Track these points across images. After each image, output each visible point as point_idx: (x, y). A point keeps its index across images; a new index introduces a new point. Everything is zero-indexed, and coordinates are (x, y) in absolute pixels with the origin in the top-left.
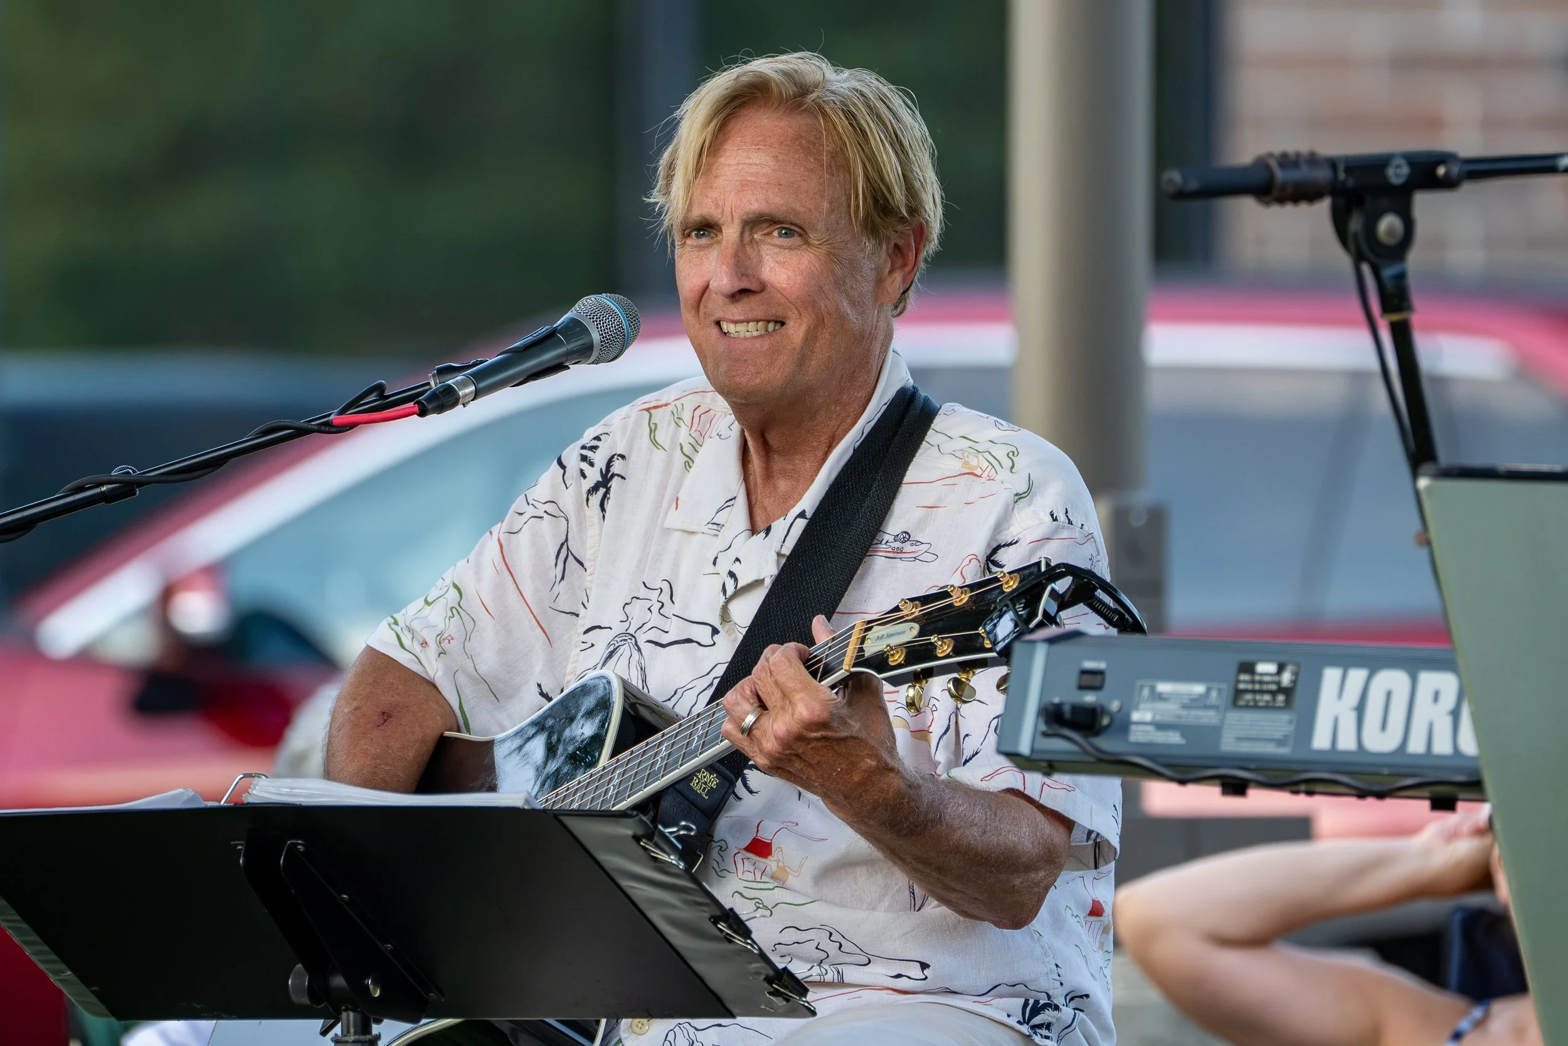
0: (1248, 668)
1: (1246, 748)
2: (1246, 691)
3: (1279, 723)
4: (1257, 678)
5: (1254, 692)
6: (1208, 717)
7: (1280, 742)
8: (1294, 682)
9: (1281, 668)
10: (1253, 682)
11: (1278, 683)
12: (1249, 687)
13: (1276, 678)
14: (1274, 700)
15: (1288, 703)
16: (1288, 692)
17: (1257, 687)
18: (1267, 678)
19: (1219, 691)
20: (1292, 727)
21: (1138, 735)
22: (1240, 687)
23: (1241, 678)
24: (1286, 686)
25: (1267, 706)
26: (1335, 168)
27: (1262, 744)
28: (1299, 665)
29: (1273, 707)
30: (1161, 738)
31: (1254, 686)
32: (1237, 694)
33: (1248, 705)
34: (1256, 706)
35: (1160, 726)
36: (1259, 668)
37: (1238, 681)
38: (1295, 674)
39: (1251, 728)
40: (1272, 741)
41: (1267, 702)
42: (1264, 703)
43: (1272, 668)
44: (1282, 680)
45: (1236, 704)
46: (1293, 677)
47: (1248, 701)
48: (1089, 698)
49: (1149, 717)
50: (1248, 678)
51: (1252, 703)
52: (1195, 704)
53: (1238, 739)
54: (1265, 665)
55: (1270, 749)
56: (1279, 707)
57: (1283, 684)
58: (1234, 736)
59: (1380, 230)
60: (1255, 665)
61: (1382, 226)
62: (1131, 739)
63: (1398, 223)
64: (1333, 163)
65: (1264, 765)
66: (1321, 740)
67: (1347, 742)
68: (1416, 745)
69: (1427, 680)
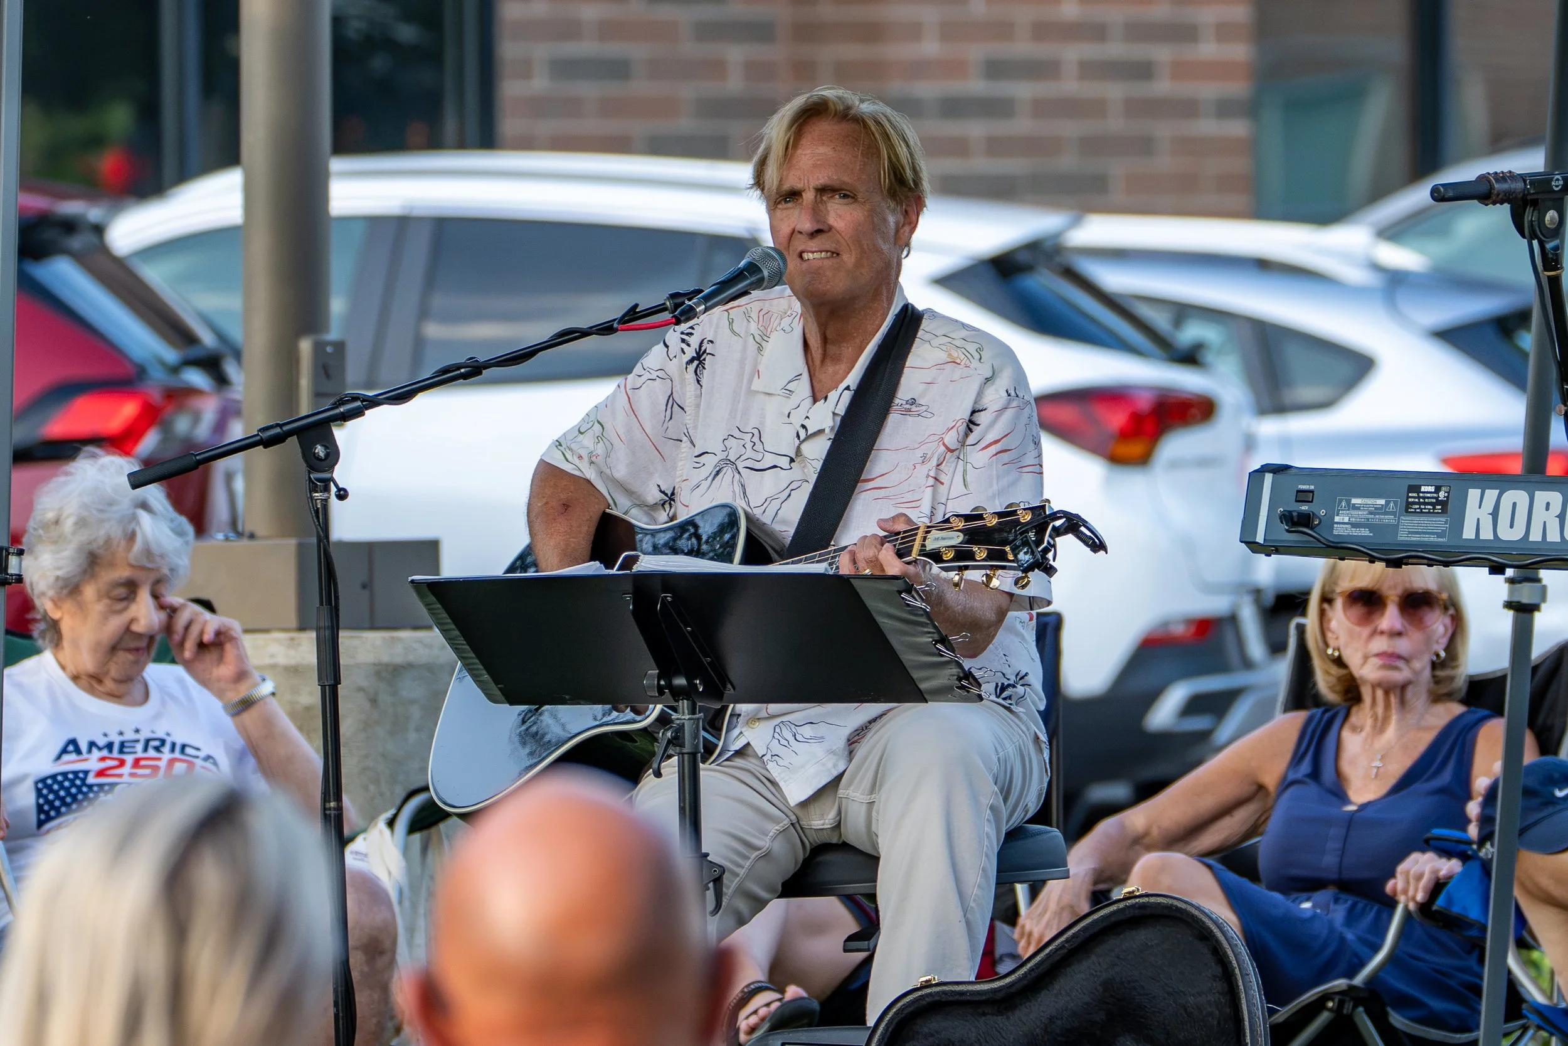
0: (1415, 489)
1: (1415, 538)
2: (1414, 503)
3: (1439, 523)
4: (1421, 495)
5: (1419, 503)
6: (1389, 519)
7: (1439, 535)
8: (1448, 497)
9: (1438, 489)
10: (1419, 498)
11: (1437, 498)
12: (1417, 500)
13: (1435, 495)
14: (1434, 508)
15: (1444, 511)
16: (1444, 504)
17: (1421, 500)
18: (1429, 495)
19: (1395, 503)
20: (1448, 526)
21: (1338, 530)
22: (1410, 500)
23: (1410, 495)
24: (1442, 500)
25: (1429, 512)
26: (1525, 181)
27: (1427, 536)
28: (1450, 487)
29: (1433, 513)
30: (1356, 532)
31: (1419, 500)
32: (1408, 505)
33: (1415, 512)
34: (1422, 512)
35: (1354, 525)
36: (1423, 489)
37: (1408, 497)
38: (1448, 493)
39: (1418, 526)
40: (1433, 533)
41: (1430, 509)
42: (1427, 511)
43: (1432, 489)
44: (1439, 497)
45: (1407, 511)
46: (1446, 494)
47: (1415, 509)
48: (1304, 508)
49: (1346, 520)
50: (1415, 495)
51: (1418, 510)
52: (1378, 511)
53: (1410, 533)
54: (1426, 487)
55: (1433, 539)
56: (1438, 513)
57: (1440, 499)
58: (1407, 530)
59: (1546, 219)
60: (1420, 487)
61: (1548, 217)
62: (1335, 532)
63: (1556, 215)
64: (1523, 178)
65: (1429, 548)
66: (1468, 533)
67: (1487, 534)
68: (1535, 536)
69: (1541, 496)
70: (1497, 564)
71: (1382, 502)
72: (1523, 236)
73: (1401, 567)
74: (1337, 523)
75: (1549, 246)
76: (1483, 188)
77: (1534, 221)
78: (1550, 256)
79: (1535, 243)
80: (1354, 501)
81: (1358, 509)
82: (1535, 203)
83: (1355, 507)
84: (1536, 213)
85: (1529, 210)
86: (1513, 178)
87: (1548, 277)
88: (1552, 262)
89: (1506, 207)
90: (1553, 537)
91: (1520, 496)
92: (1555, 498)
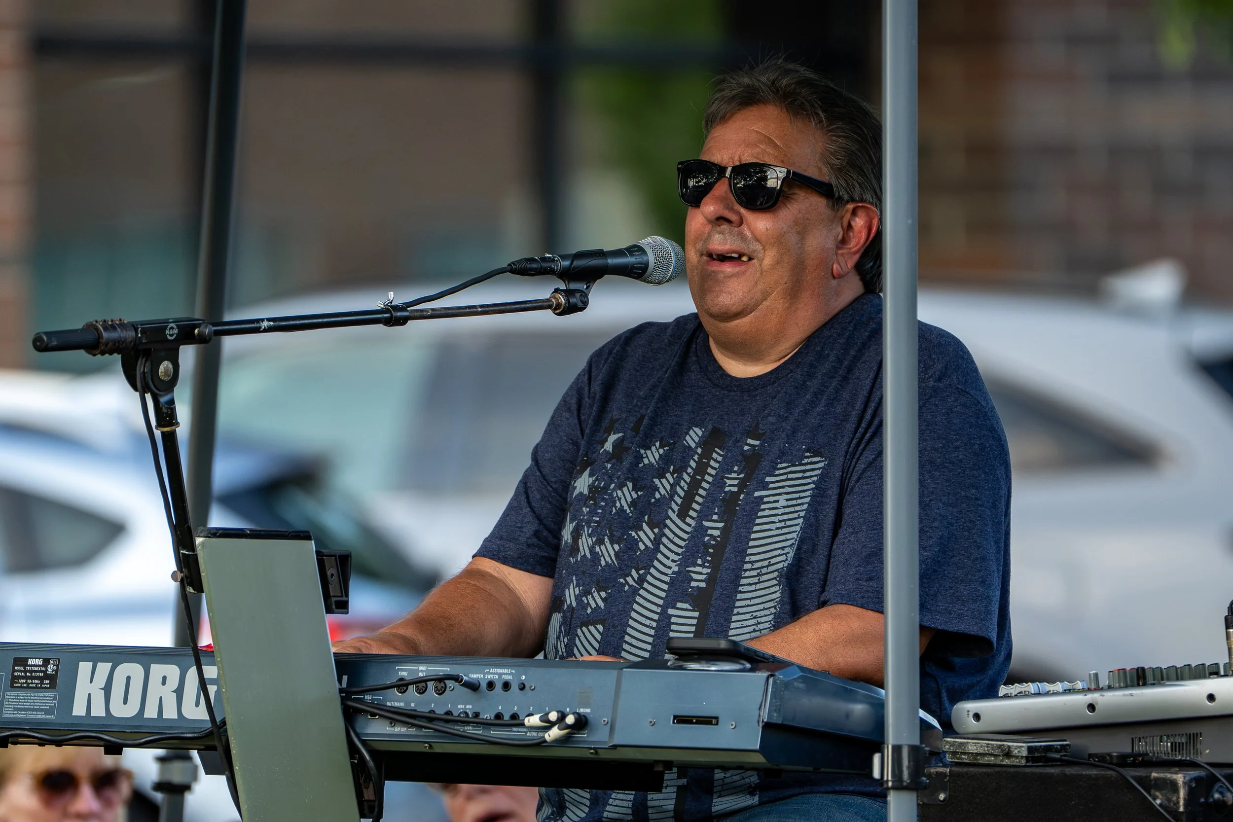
0: (23, 662)
1: (21, 715)
2: (21, 677)
3: (47, 699)
4: (28, 668)
5: (26, 678)
7: (46, 712)
8: (57, 671)
9: (46, 662)
10: (26, 671)
11: (45, 672)
12: (23, 674)
13: (42, 669)
14: (42, 683)
15: (53, 686)
16: (53, 678)
17: (28, 674)
18: (36, 669)
20: (56, 702)
22: (16, 674)
23: (16, 668)
24: (50, 674)
25: (36, 687)
26: (136, 330)
27: (34, 713)
28: (59, 659)
29: (41, 688)
31: (26, 674)
32: (14, 679)
33: (21, 687)
34: (28, 687)
36: (30, 662)
37: (14, 671)
38: (57, 666)
39: (24, 702)
40: (41, 710)
41: (37, 684)
42: (34, 685)
43: (39, 662)
44: (47, 670)
45: (12, 686)
46: (55, 668)
47: (22, 684)
50: (21, 668)
51: (24, 685)
53: (16, 709)
54: (34, 660)
55: (40, 716)
56: (46, 688)
57: (48, 672)
58: (12, 706)
59: (160, 371)
60: (26, 660)
61: (162, 368)
63: (171, 366)
64: (134, 326)
65: (37, 726)
66: (79, 710)
67: (98, 711)
68: (151, 712)
69: (158, 670)
70: (110, 744)
72: (136, 389)
73: (7, 747)
75: (163, 400)
76: (90, 337)
77: (147, 372)
78: (165, 410)
79: (148, 397)
82: (147, 353)
84: (148, 364)
85: (142, 360)
86: (122, 326)
87: (163, 433)
88: (167, 417)
89: (117, 357)
90: (170, 713)
91: (134, 670)
92: (172, 671)
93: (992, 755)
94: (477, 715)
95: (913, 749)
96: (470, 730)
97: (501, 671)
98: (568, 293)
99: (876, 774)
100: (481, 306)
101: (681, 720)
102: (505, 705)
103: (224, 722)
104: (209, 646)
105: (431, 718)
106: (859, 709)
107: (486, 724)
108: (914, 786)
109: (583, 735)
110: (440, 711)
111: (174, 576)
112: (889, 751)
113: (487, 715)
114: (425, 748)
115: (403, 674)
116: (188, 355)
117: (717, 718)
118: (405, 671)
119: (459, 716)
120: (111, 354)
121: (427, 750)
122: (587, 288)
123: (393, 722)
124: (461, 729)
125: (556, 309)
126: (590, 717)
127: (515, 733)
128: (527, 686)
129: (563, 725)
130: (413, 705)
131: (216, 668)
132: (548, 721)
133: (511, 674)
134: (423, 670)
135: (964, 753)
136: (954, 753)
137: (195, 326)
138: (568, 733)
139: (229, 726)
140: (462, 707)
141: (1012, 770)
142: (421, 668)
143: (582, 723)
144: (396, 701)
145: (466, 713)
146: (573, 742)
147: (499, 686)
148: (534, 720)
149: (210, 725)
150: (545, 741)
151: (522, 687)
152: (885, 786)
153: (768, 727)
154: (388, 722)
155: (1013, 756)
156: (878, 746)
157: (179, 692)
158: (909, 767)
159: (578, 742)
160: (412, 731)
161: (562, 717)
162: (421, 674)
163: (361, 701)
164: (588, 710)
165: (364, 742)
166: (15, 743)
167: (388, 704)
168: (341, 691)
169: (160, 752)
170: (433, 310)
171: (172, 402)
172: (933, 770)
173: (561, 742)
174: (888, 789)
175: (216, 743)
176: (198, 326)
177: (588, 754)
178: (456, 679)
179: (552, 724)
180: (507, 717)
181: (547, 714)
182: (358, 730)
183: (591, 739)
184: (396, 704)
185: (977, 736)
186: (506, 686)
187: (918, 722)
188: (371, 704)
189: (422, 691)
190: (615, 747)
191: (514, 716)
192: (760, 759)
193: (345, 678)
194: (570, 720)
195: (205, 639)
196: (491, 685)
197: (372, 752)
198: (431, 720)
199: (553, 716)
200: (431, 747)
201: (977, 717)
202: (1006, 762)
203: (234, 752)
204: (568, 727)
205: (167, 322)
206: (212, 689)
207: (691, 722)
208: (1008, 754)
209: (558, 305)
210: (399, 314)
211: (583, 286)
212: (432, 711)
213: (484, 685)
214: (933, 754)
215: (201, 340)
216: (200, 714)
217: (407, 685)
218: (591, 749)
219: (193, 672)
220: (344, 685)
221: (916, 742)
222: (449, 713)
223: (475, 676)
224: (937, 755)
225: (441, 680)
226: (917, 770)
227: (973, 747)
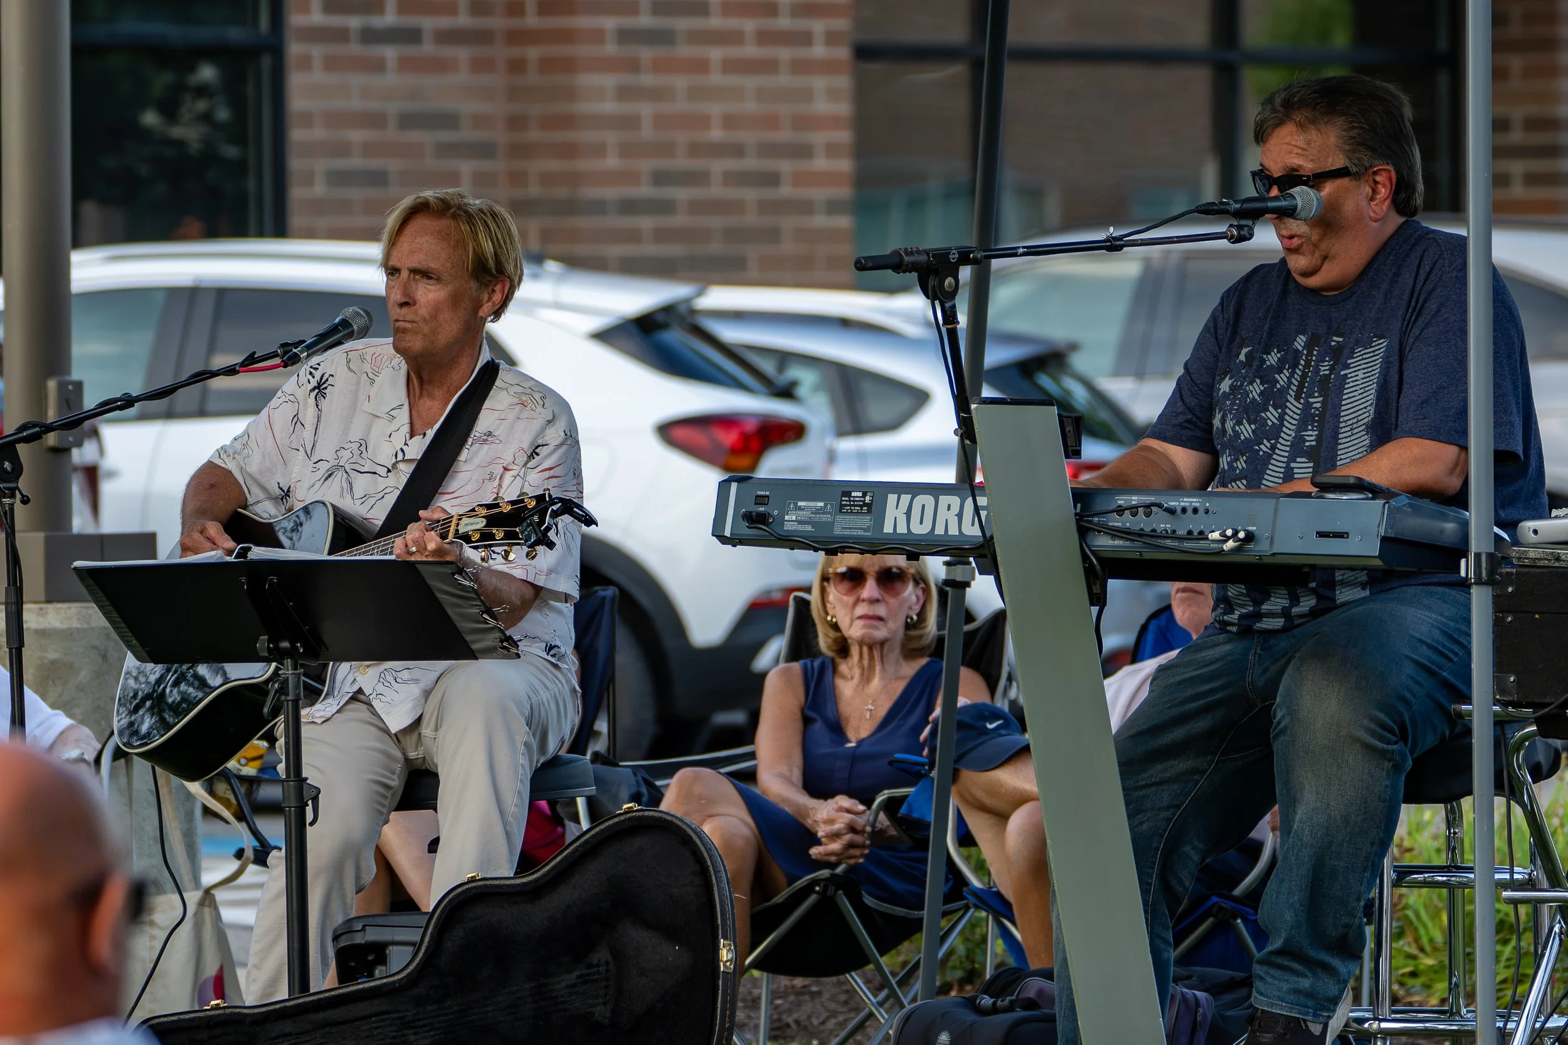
0: (847, 494)
1: (847, 533)
2: (846, 505)
3: (865, 521)
4: (852, 499)
5: (850, 505)
6: (827, 518)
7: (865, 530)
8: (872, 500)
9: (865, 494)
10: (850, 501)
11: (864, 501)
12: (848, 503)
13: (862, 499)
14: (862, 509)
15: (869, 511)
16: (869, 506)
17: (852, 503)
18: (857, 499)
19: (832, 505)
20: (872, 523)
21: (788, 527)
22: (843, 503)
23: (843, 498)
24: (867, 503)
25: (858, 512)
26: (928, 255)
27: (856, 531)
28: (874, 493)
29: (861, 513)
30: (801, 528)
31: (850, 503)
32: (842, 506)
33: (847, 512)
34: (852, 512)
35: (800, 522)
36: (853, 494)
37: (842, 501)
38: (873, 497)
39: (849, 523)
40: (861, 529)
41: (858, 510)
42: (856, 511)
43: (860, 494)
45: (840, 512)
46: (871, 498)
47: (847, 510)
48: (762, 509)
49: (794, 518)
50: (847, 499)
51: (849, 511)
52: (818, 511)
53: (843, 528)
54: (856, 493)
55: (861, 533)
56: (864, 513)
58: (841, 526)
60: (851, 492)
61: (946, 283)
62: (786, 528)
63: (953, 281)
64: (927, 252)
65: (858, 540)
66: (888, 528)
67: (902, 529)
68: (940, 530)
69: (944, 500)
71: (821, 504)
72: (928, 297)
73: (837, 555)
74: (789, 521)
75: (948, 305)
76: (896, 260)
77: (937, 286)
78: (949, 313)
79: (937, 303)
80: (800, 504)
81: (803, 510)
82: (936, 272)
83: (800, 508)
84: (937, 279)
85: (932, 277)
86: (918, 252)
87: (947, 329)
88: (950, 317)
89: (915, 275)
90: (953, 531)
91: (927, 500)
92: (955, 501)
93: (1546, 559)
94: (1174, 532)
95: (1490, 556)
96: (1169, 543)
97: (1192, 500)
98: (1240, 228)
99: (1463, 573)
100: (1177, 237)
101: (1322, 535)
102: (1194, 524)
103: (992, 538)
104: (981, 482)
105: (1141, 534)
106: (1450, 526)
107: (1181, 539)
108: (1490, 582)
109: (1251, 546)
110: (1148, 529)
111: (956, 432)
112: (1472, 557)
113: (1182, 532)
114: (1137, 556)
115: (1120, 502)
116: (965, 273)
117: (1347, 533)
118: (1121, 501)
119: (1161, 532)
120: (910, 272)
121: (1138, 557)
122: (1253, 223)
123: (1114, 537)
124: (1163, 542)
125: (1231, 239)
126: (1256, 533)
127: (1202, 544)
128: (1210, 512)
129: (1236, 539)
130: (1128, 524)
131: (986, 498)
132: (1225, 536)
133: (1199, 502)
134: (1135, 500)
135: (1526, 558)
136: (1519, 558)
137: (971, 252)
138: (1240, 545)
139: (995, 540)
140: (1164, 526)
141: (1561, 570)
142: (1133, 498)
143: (1250, 537)
144: (1116, 522)
145: (1167, 531)
146: (1244, 551)
147: (1190, 511)
148: (1216, 535)
149: (982, 539)
150: (1224, 550)
151: (1207, 512)
152: (1469, 582)
153: (1384, 540)
154: (1110, 537)
155: (1561, 561)
156: (1464, 553)
157: (960, 516)
158: (1486, 569)
159: (1247, 551)
160: (1128, 543)
161: (1236, 533)
162: (1133, 503)
163: (1091, 522)
164: (1254, 528)
165: (1092, 552)
166: (843, 553)
167: (1110, 524)
168: (1076, 514)
169: (947, 558)
170: (1141, 240)
171: (954, 306)
172: (1503, 571)
173: (1234, 551)
174: (1471, 584)
175: (986, 552)
176: (973, 252)
177: (1254, 560)
178: (1159, 506)
179: (1229, 538)
180: (1195, 533)
181: (1225, 531)
182: (1089, 543)
183: (1257, 549)
184: (1116, 524)
185: (1535, 546)
186: (1195, 511)
187: (1493, 536)
188: (1098, 524)
189: (1134, 515)
190: (1274, 554)
191: (1201, 533)
192: (1378, 563)
193: (1079, 505)
194: (1242, 535)
195: (979, 478)
196: (1184, 510)
197: (1098, 559)
198: (1140, 535)
199: (1229, 532)
200: (1141, 555)
201: (1535, 532)
202: (1557, 564)
203: (999, 559)
204: (1240, 540)
205: (950, 249)
206: (983, 514)
207: (1328, 536)
208: (1558, 559)
209: (1232, 236)
210: (1118, 243)
211: (1250, 223)
212: (1142, 530)
213: (1179, 510)
214: (1503, 558)
215: (974, 262)
216: (975, 531)
217: (1123, 510)
218: (1256, 556)
219: (970, 500)
220: (1078, 510)
221: (1492, 551)
222: (1154, 530)
223: (1173, 504)
224: (1506, 560)
225: (1148, 506)
226: (1492, 572)
227: (1532, 553)
